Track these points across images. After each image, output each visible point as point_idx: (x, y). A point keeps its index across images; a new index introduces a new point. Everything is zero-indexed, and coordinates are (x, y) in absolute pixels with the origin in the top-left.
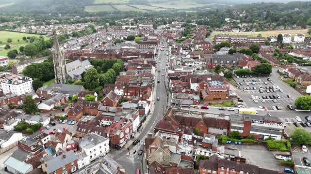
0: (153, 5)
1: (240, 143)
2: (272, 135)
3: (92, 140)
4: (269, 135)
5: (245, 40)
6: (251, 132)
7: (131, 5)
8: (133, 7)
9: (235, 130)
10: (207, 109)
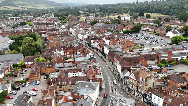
0: (19, 6)
1: (171, 65)
2: (183, 57)
3: (87, 86)
4: (181, 57)
5: (102, 20)
6: (172, 58)
7: (2, 6)
8: (5, 7)
9: (164, 59)
10: (133, 51)
